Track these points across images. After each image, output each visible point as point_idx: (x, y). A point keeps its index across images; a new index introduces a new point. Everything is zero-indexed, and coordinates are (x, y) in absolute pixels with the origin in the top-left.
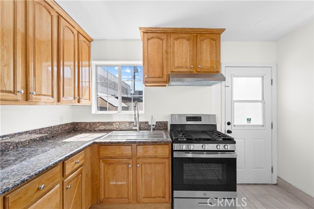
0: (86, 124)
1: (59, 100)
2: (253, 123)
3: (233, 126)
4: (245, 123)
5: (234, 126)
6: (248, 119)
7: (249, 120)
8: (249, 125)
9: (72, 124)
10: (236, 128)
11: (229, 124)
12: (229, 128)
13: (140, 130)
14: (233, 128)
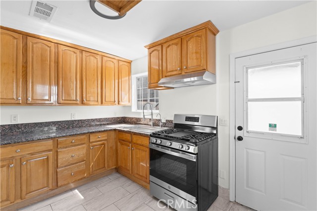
0: (129, 118)
1: (102, 103)
2: (279, 130)
3: (245, 132)
4: (266, 129)
5: (248, 132)
6: (270, 125)
7: (273, 126)
8: (272, 134)
9: (122, 117)
10: (250, 135)
11: (240, 128)
12: (239, 133)
13: (153, 125)
14: (246, 134)
